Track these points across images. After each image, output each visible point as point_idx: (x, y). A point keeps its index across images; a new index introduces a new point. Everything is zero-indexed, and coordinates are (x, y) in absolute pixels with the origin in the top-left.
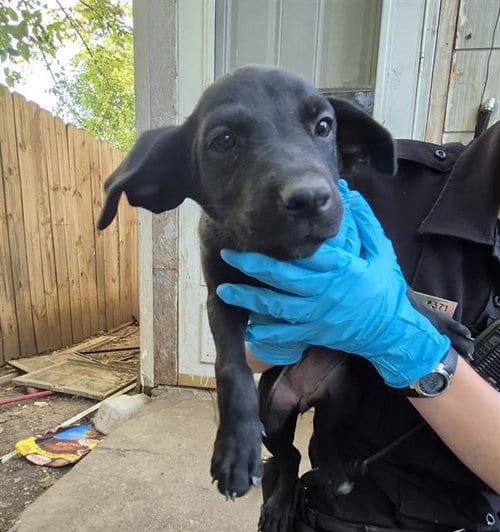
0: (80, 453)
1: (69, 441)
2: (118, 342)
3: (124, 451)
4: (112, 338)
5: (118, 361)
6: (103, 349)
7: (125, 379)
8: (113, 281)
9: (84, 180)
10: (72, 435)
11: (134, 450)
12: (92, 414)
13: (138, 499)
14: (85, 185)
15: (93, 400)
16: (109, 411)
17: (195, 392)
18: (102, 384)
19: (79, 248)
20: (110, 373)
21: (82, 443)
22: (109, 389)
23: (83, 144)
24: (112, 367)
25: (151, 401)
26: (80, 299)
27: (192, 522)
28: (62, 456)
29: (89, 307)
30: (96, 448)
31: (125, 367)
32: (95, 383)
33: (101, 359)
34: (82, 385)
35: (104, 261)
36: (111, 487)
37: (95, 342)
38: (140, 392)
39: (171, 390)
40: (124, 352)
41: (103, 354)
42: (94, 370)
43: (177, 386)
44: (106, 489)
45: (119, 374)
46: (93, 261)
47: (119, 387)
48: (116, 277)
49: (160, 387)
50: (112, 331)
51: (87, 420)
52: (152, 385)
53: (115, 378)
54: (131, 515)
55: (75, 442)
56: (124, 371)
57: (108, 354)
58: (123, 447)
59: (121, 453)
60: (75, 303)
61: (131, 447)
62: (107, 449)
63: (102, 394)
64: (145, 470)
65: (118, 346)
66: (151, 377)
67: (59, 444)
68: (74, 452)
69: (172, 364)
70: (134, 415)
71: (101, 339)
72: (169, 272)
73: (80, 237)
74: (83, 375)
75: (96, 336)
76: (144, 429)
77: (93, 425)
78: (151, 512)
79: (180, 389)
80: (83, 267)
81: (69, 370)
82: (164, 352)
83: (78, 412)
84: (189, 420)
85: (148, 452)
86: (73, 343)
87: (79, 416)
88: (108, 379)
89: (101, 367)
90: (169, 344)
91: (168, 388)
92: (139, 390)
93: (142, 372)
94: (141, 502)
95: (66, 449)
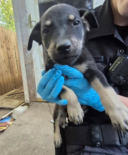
0: (7, 126)
1: (4, 123)
2: (19, 91)
3: (21, 124)
4: (18, 90)
5: (20, 96)
6: (15, 93)
7: (22, 102)
8: (16, 72)
9: (4, 42)
10: (5, 121)
11: (24, 124)
12: (12, 114)
13: (25, 141)
14: (4, 44)
15: (12, 109)
16: (16, 112)
17: (43, 103)
18: (14, 104)
19: (4, 63)
20: (17, 100)
21: (8, 123)
22: (17, 105)
23: (2, 31)
24: (17, 98)
25: (29, 107)
26: (6, 79)
27: (43, 147)
28: (2, 128)
29: (10, 81)
30: (12, 124)
31: (21, 98)
32: (12, 104)
33: (14, 96)
34: (8, 105)
35: (13, 67)
36: (16, 137)
37: (12, 92)
38: (26, 105)
39: (35, 103)
40: (21, 94)
41: (15, 95)
42: (12, 100)
43: (37, 102)
44: (15, 138)
45: (19, 100)
46: (9, 67)
47: (19, 104)
48: (17, 71)
49: (31, 103)
50: (17, 88)
51: (10, 116)
52: (29, 102)
53: (18, 102)
54: (23, 146)
55: (6, 123)
56: (21, 99)
57: (17, 95)
58: (20, 123)
59: (20, 125)
60: (5, 80)
61: (23, 123)
62: (15, 124)
63: (14, 107)
64: (28, 130)
65: (19, 92)
66: (28, 100)
67: (1, 124)
68: (6, 126)
69: (35, 95)
70: (24, 112)
71: (14, 91)
72: (30, 65)
73: (4, 60)
74: (8, 102)
75: (13, 90)
76: (27, 117)
77: (12, 117)
78: (30, 145)
79: (38, 103)
80: (6, 69)
81: (4, 101)
82: (32, 91)
83: (7, 113)
84: (41, 112)
85: (28, 124)
86: (6, 93)
87: (8, 114)
88: (16, 102)
89: (14, 99)
90: (33, 88)
91: (34, 103)
92: (26, 104)
93: (25, 98)
94: (26, 141)
95: (3, 125)
